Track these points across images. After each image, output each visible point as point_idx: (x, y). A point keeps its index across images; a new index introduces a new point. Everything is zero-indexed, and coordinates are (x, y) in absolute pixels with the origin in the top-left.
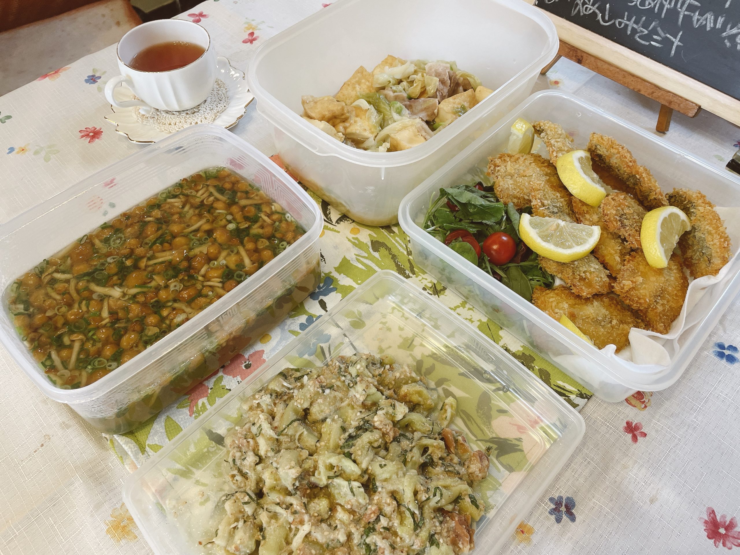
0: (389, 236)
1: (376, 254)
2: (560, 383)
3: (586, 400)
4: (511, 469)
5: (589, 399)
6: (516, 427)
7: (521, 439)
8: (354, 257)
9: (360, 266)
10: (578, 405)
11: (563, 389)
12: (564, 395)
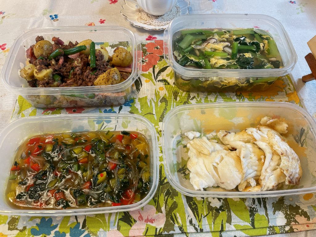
0: (172, 100)
1: (159, 104)
2: (178, 215)
3: (181, 232)
4: (119, 229)
5: (182, 233)
6: (139, 215)
7: (136, 222)
8: (151, 99)
9: (149, 104)
10: (174, 230)
11: (176, 219)
12: (174, 221)
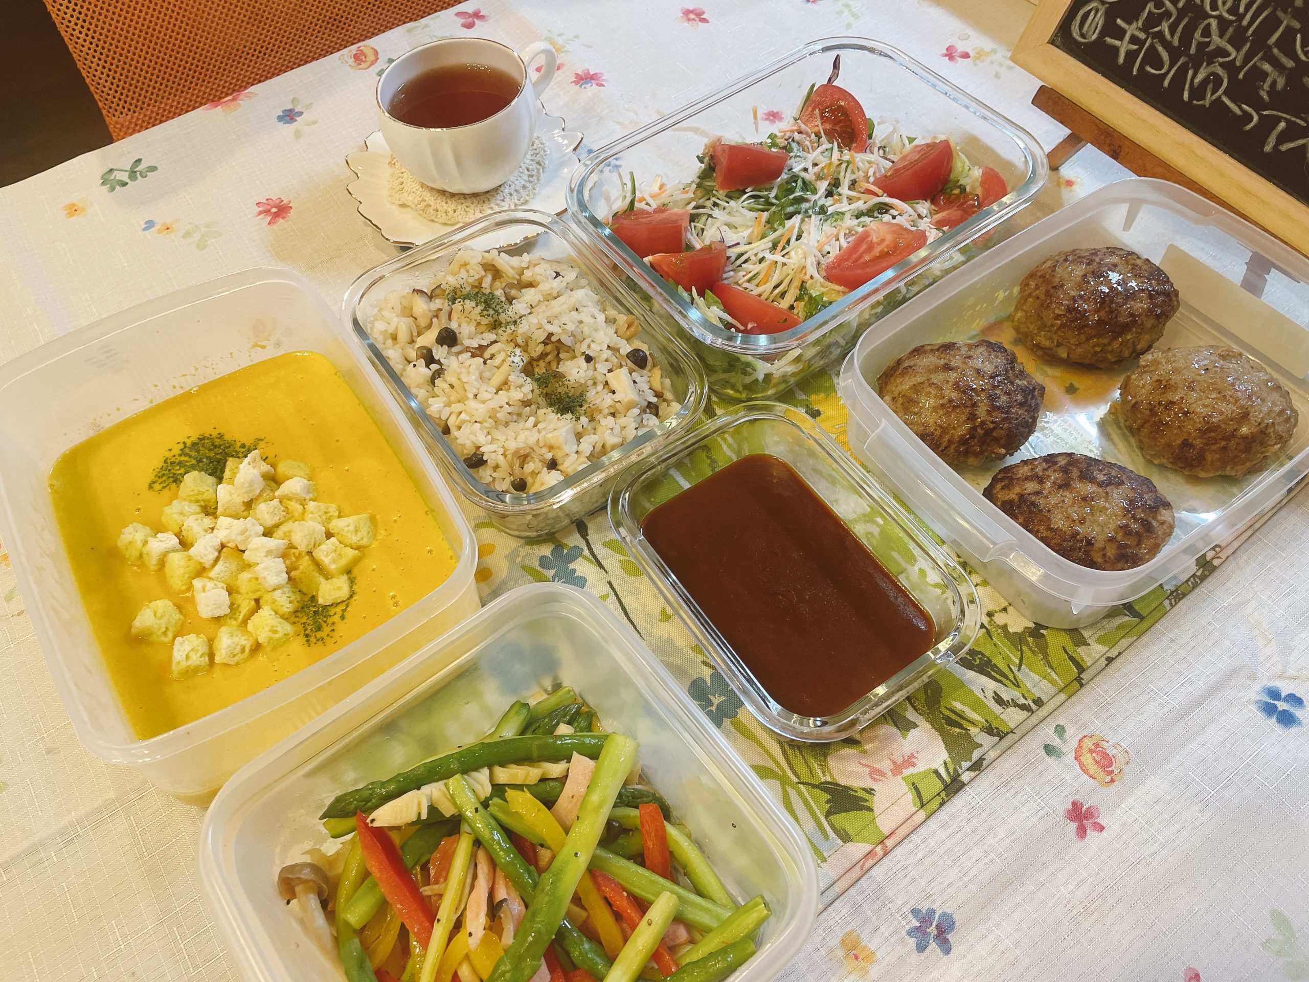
2: (958, 706)
3: (997, 738)
4: (845, 838)
5: (1001, 738)
6: (868, 771)
7: (874, 790)
11: (961, 717)
12: (960, 726)
